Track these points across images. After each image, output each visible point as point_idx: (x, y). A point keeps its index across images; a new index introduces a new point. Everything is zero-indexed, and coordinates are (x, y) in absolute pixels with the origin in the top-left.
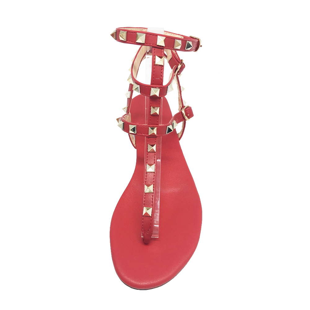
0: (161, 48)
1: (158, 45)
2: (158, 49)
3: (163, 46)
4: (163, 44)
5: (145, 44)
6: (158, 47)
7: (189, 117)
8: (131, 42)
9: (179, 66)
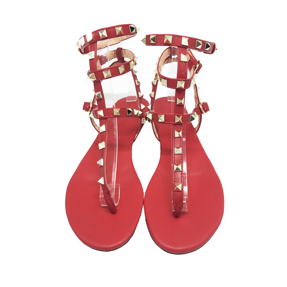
0: (185, 47)
1: (183, 45)
2: (183, 48)
3: (186, 46)
4: (187, 44)
5: (172, 45)
6: (183, 46)
7: (206, 111)
8: (160, 44)
9: (198, 66)
